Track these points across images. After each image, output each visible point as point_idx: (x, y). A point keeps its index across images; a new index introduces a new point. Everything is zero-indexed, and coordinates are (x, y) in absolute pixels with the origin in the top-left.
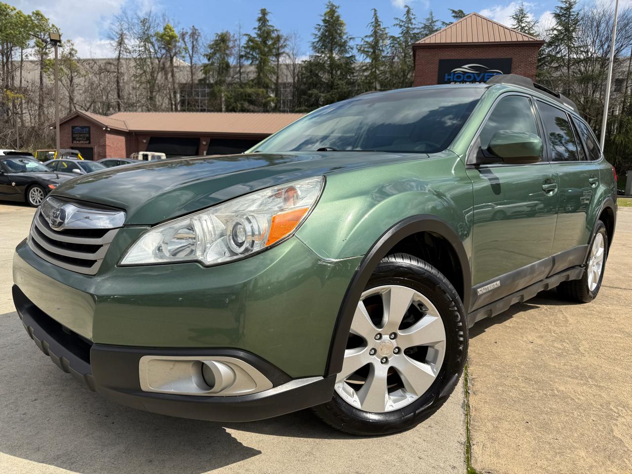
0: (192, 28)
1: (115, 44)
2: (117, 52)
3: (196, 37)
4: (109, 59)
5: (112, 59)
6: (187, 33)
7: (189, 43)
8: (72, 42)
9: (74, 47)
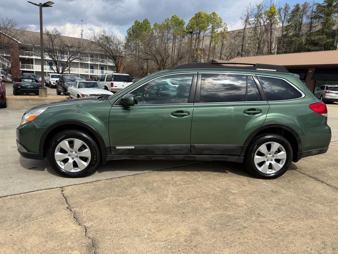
0: (285, 4)
1: (243, 21)
2: (244, 26)
3: (287, 9)
4: (239, 30)
5: (241, 30)
6: (282, 9)
7: (283, 13)
8: (226, 24)
9: (227, 27)
